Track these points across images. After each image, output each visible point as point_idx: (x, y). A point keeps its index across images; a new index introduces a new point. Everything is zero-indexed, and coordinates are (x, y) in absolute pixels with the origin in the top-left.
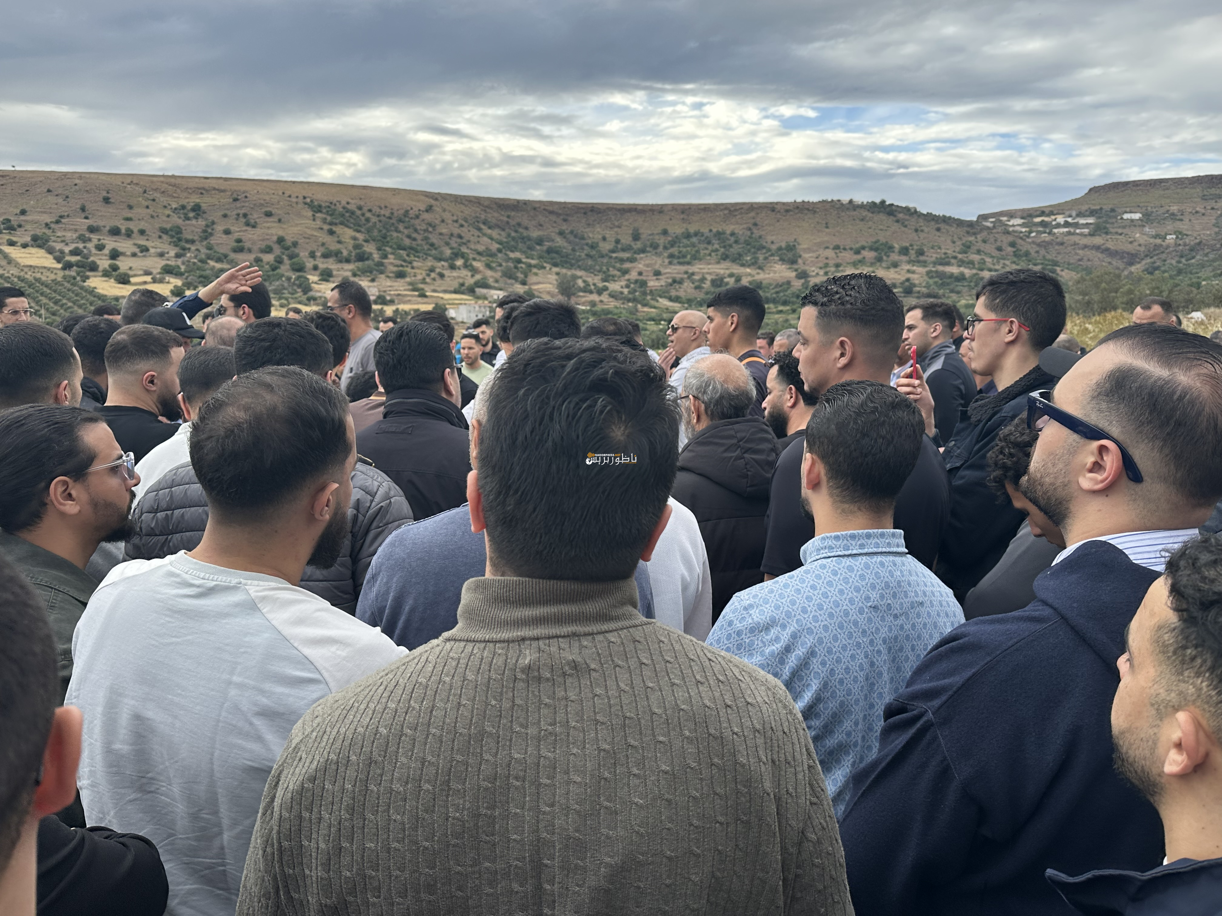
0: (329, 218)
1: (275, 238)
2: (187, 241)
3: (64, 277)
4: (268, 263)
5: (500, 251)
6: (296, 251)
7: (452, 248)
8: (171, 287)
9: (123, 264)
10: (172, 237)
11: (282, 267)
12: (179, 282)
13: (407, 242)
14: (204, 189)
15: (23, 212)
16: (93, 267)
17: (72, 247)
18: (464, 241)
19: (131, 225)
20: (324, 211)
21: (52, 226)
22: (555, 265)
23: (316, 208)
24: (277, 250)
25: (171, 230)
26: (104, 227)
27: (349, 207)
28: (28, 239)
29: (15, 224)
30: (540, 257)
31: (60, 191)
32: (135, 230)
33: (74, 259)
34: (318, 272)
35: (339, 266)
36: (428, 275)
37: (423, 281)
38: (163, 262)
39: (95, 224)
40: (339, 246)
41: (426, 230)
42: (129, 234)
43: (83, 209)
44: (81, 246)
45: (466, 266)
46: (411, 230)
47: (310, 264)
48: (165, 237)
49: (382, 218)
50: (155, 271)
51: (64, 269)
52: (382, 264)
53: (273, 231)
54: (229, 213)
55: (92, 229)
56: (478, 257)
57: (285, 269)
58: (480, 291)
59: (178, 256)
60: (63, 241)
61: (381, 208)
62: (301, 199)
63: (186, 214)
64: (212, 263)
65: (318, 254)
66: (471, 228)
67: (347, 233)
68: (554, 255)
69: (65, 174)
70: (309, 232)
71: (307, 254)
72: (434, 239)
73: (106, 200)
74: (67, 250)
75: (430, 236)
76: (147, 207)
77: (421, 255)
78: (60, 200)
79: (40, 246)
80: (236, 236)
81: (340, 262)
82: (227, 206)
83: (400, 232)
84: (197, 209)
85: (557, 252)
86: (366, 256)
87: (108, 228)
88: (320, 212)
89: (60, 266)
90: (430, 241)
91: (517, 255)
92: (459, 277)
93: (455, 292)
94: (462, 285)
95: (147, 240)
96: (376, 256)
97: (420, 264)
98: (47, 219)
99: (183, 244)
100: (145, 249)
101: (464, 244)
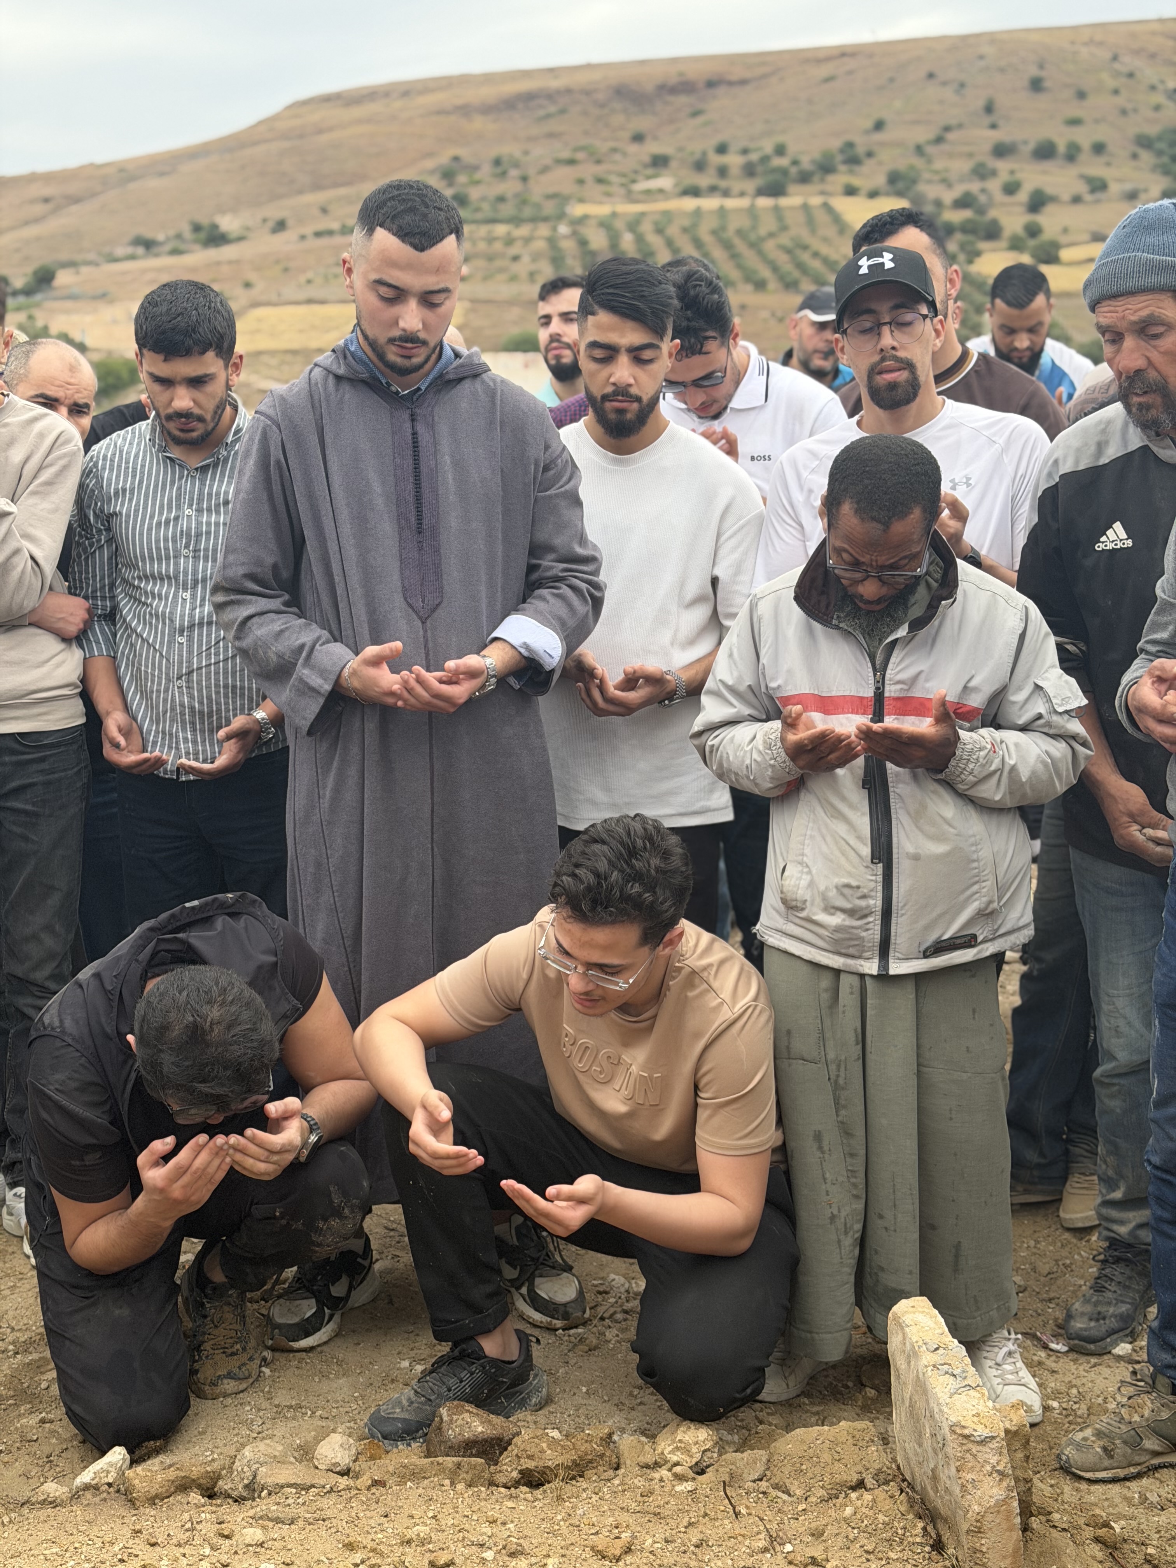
9: (1052, 221)
15: (879, 126)
16: (993, 232)
17: (957, 192)
21: (930, 150)
25: (1160, 138)
26: (1025, 142)
28: (880, 180)
29: (860, 150)
39: (1007, 139)
42: (1072, 154)
44: (974, 187)
48: (1146, 156)
55: (1001, 151)
60: (943, 180)
73: (1036, 85)
74: (948, 196)
76: (1116, 92)
78: (948, 93)
87: (1031, 146)
95: (1108, 164)
100: (1098, 186)
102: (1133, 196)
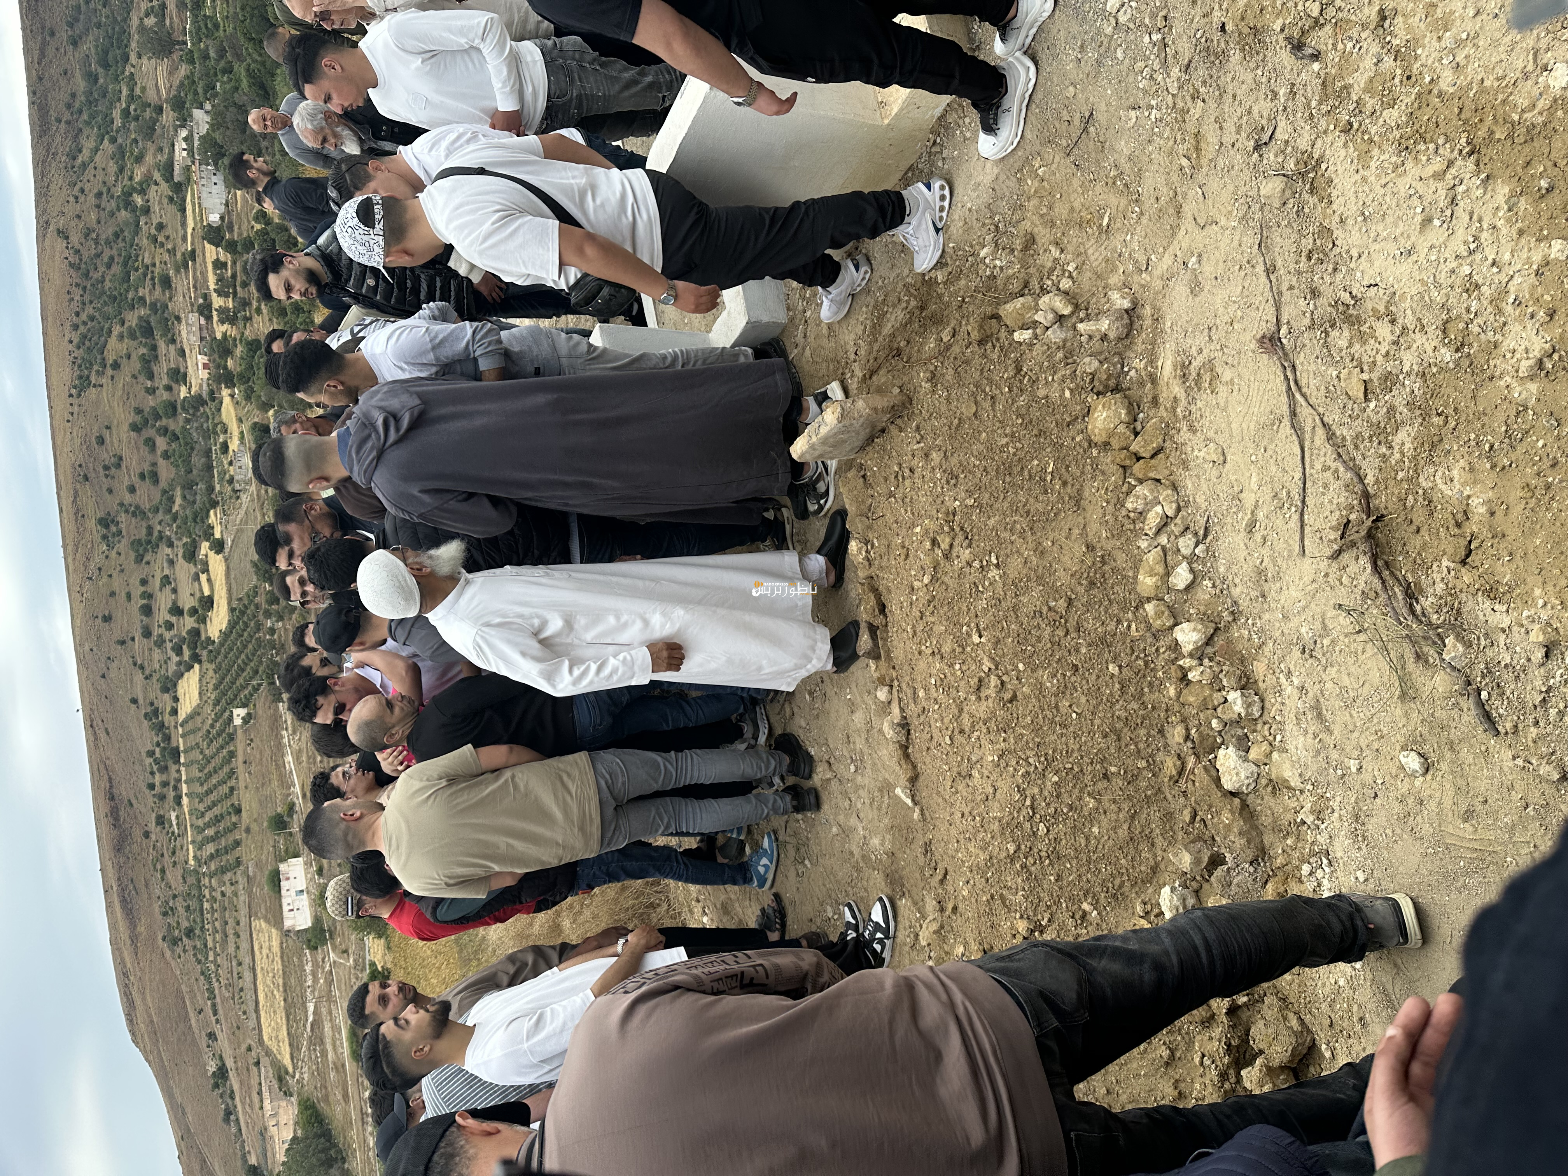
0: (96, 368)
1: (133, 434)
2: (150, 534)
3: (210, 661)
4: (168, 444)
5: (113, 140)
6: (147, 410)
7: (119, 210)
8: (211, 554)
10: (146, 550)
11: (172, 428)
13: (116, 269)
14: (76, 514)
15: (134, 701)
18: (105, 190)
20: (86, 372)
21: (147, 672)
22: (126, 58)
23: (82, 384)
24: (150, 432)
25: (137, 551)
26: (142, 621)
27: (76, 341)
28: (166, 696)
29: (149, 709)
30: (116, 79)
33: (186, 652)
34: (174, 386)
35: (162, 358)
36: (162, 245)
37: (172, 252)
38: (181, 562)
40: (134, 356)
41: (97, 243)
42: (148, 596)
43: (123, 643)
44: (169, 645)
45: (143, 192)
46: (98, 262)
47: (164, 395)
49: (87, 298)
50: (193, 570)
51: (200, 662)
52: (153, 305)
53: (124, 436)
54: (105, 487)
55: (147, 633)
56: (127, 173)
57: (176, 425)
58: (178, 178)
59: (171, 545)
60: (166, 662)
61: (71, 300)
62: (74, 401)
63: (114, 535)
64: (176, 508)
65: (149, 384)
66: (85, 178)
67: (114, 347)
68: (110, 55)
69: (79, 661)
70: (119, 394)
71: (150, 398)
72: (108, 232)
73: (107, 619)
74: (175, 659)
75: (103, 237)
77: (133, 252)
78: (114, 666)
79: (175, 685)
80: (136, 480)
81: (156, 357)
82: (97, 488)
83: (103, 276)
84: (104, 522)
85: (106, 52)
86: (144, 324)
87: (144, 618)
88: (88, 377)
89: (197, 666)
90: (112, 238)
91: (116, 114)
92: (160, 203)
93: (183, 210)
94: (171, 199)
95: (153, 576)
96: (143, 311)
97: (146, 255)
98: (139, 677)
99: (154, 539)
100: (166, 580)
101: (109, 190)
102: (171, 562)
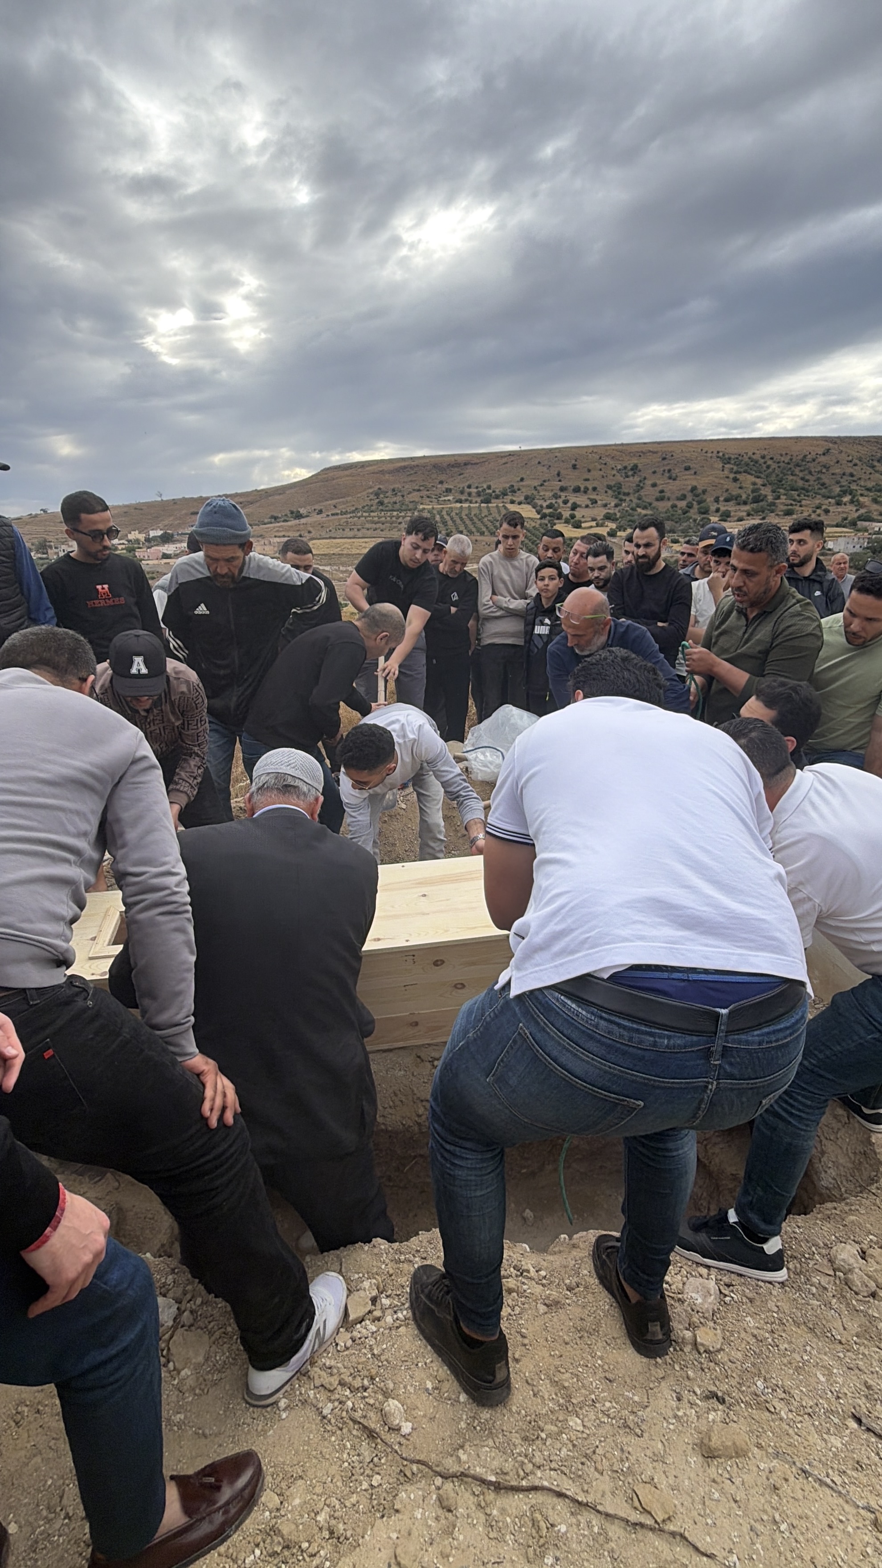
0: (735, 468)
1: (690, 488)
2: (625, 494)
3: (540, 525)
4: (681, 508)
6: (705, 497)
7: (841, 486)
8: (608, 529)
9: (579, 513)
10: (614, 491)
11: (692, 511)
12: (613, 526)
13: (800, 483)
14: (642, 452)
15: (522, 480)
16: (559, 517)
17: (548, 502)
18: (854, 479)
19: (588, 484)
20: (733, 462)
21: (538, 488)
23: (726, 460)
24: (690, 497)
25: (614, 486)
26: (570, 486)
27: (754, 457)
28: (522, 498)
29: (516, 488)
31: (546, 463)
32: (590, 488)
33: (547, 511)
34: (719, 514)
35: (738, 507)
36: (814, 512)
38: (605, 511)
39: (565, 485)
40: (740, 491)
41: (820, 472)
42: (586, 491)
44: (554, 501)
45: (852, 502)
46: (806, 472)
47: (713, 508)
48: (610, 492)
49: (782, 464)
50: (599, 518)
51: (541, 518)
52: (774, 504)
53: (689, 482)
54: (657, 470)
55: (562, 489)
56: (866, 493)
57: (693, 513)
58: (860, 524)
59: (616, 506)
60: (543, 499)
61: (781, 455)
62: (715, 454)
63: (626, 473)
64: (639, 510)
65: (721, 499)
66: (865, 467)
67: (748, 480)
69: (551, 450)
70: (717, 480)
71: (712, 499)
72: (825, 479)
73: (574, 467)
74: (545, 505)
75: (823, 476)
76: (601, 470)
77: (810, 494)
78: (545, 469)
79: (528, 503)
80: (660, 488)
81: (739, 504)
82: (657, 465)
83: (795, 475)
84: (635, 468)
86: (761, 498)
87: (572, 488)
88: (729, 463)
89: (539, 516)
90: (821, 481)
92: (843, 512)
93: (837, 526)
94: (846, 519)
95: (597, 495)
96: (770, 498)
97: (808, 502)
98: (536, 483)
99: (621, 496)
100: (594, 502)
101: (854, 481)
102: (605, 505)
